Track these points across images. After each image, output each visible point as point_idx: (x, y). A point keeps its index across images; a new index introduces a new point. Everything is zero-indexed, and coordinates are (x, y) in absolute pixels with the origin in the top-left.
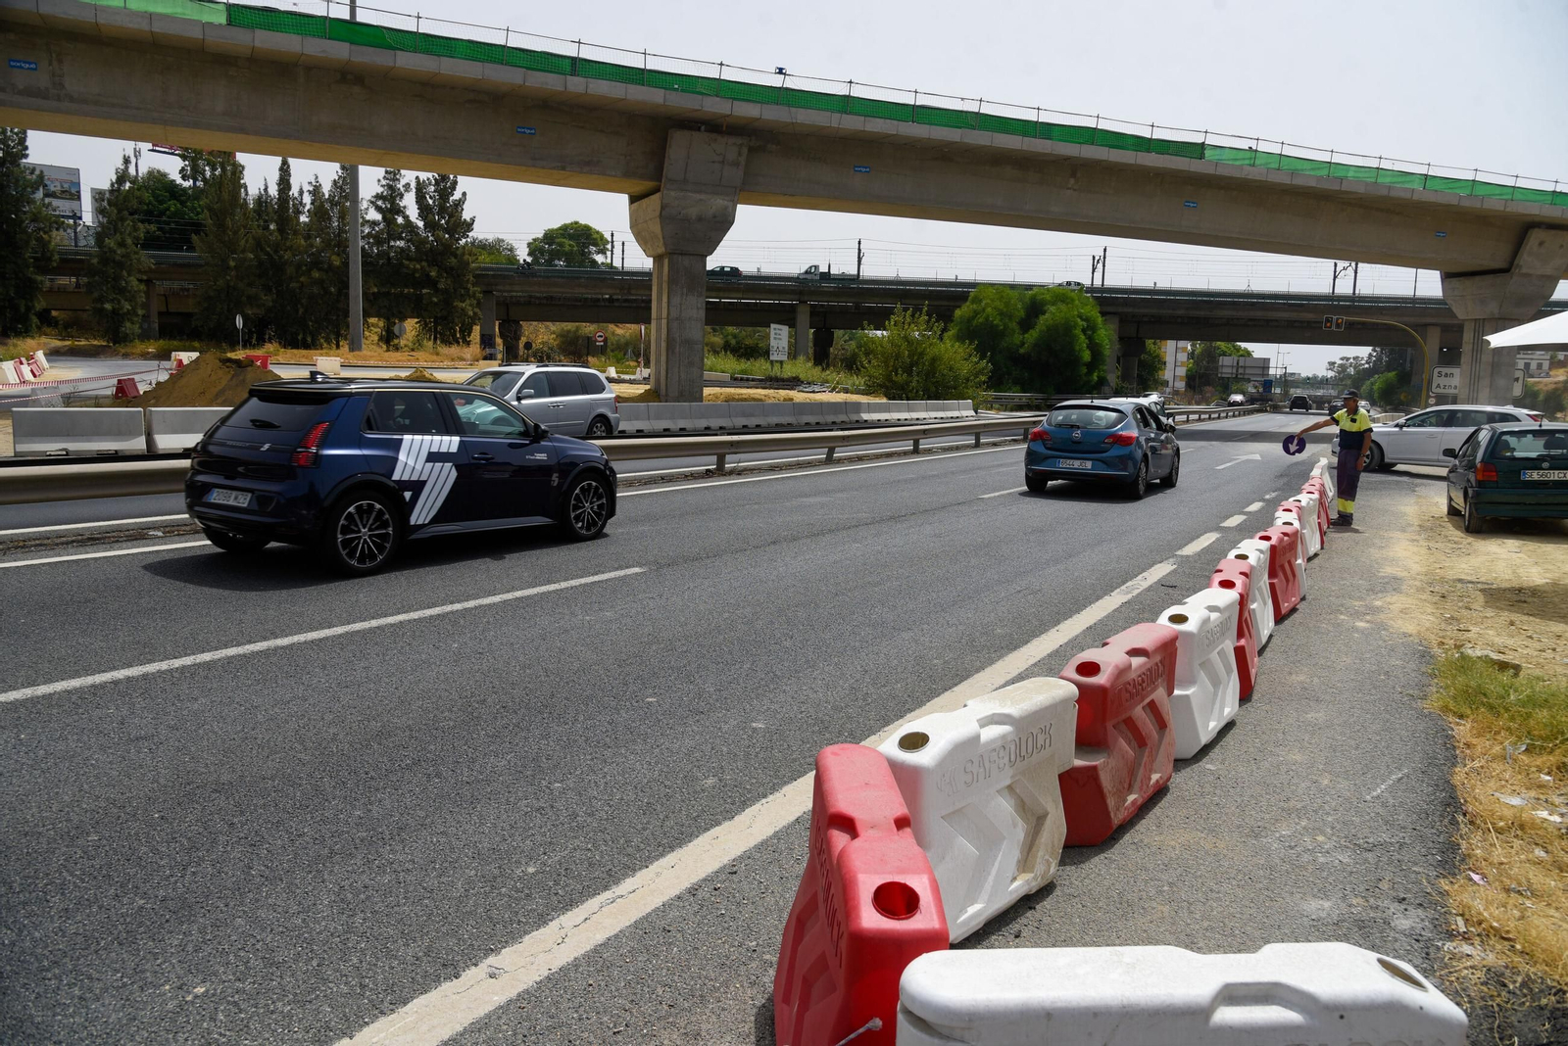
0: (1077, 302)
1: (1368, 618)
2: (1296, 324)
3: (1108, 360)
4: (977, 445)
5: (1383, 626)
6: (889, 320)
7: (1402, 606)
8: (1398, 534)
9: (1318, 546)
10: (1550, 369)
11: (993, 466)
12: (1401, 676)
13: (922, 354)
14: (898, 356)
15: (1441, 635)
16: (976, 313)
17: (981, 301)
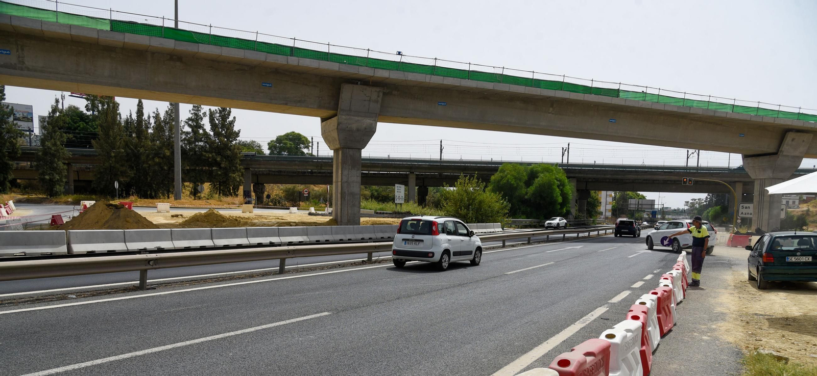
0: (554, 172)
1: (709, 334)
2: (668, 182)
3: (571, 201)
4: (504, 246)
5: (717, 339)
6: (457, 182)
7: (726, 328)
8: (723, 291)
9: (682, 297)
10: (799, 204)
11: (512, 257)
12: (727, 364)
13: (474, 200)
14: (462, 200)
15: (747, 343)
16: (502, 178)
17: (505, 171)
